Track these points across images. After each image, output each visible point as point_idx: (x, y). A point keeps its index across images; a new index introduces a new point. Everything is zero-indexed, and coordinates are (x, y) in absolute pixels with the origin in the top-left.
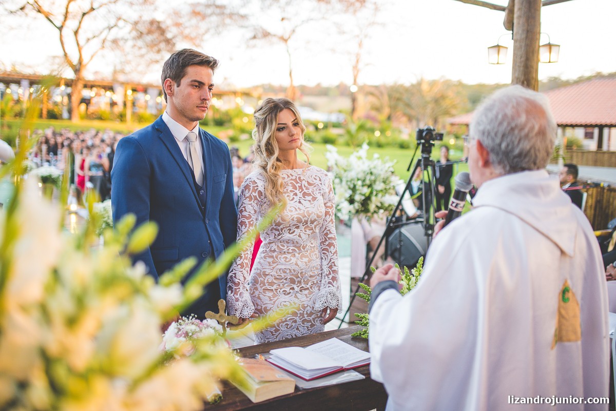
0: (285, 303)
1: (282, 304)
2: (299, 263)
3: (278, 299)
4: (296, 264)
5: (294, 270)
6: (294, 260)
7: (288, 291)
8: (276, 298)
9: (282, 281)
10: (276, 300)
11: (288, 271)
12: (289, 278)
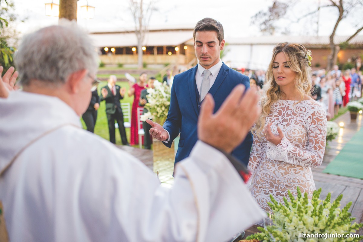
0: (263, 200)
1: (261, 200)
2: (276, 172)
3: (259, 195)
4: (274, 172)
5: (272, 176)
6: (273, 169)
7: (267, 192)
8: (258, 194)
9: (265, 182)
10: (258, 195)
11: (268, 176)
12: (269, 181)
